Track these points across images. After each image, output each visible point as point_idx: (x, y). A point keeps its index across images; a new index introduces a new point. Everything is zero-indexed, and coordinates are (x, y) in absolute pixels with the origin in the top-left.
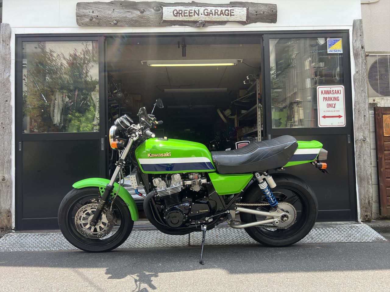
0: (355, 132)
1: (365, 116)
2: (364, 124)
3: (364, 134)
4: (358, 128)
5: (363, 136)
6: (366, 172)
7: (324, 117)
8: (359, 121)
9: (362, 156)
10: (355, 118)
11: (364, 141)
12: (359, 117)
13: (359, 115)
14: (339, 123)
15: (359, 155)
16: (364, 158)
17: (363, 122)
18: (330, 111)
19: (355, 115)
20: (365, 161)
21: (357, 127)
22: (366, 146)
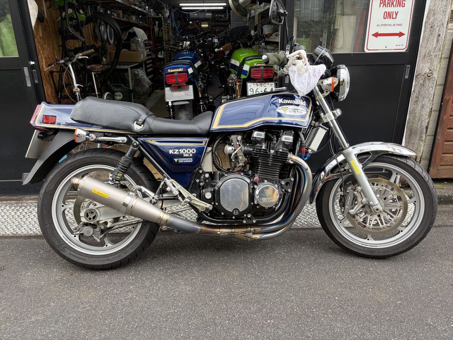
0: (419, 61)
1: (439, 35)
2: (435, 48)
3: (431, 65)
4: (425, 56)
5: (429, 68)
6: (421, 123)
7: (376, 35)
8: (429, 43)
9: (421, 99)
10: (423, 38)
11: (429, 76)
12: (430, 36)
13: (431, 34)
14: (397, 45)
15: (416, 97)
16: (423, 103)
17: (434, 46)
18: (386, 25)
19: (424, 34)
20: (423, 107)
21: (423, 54)
22: (430, 84)
